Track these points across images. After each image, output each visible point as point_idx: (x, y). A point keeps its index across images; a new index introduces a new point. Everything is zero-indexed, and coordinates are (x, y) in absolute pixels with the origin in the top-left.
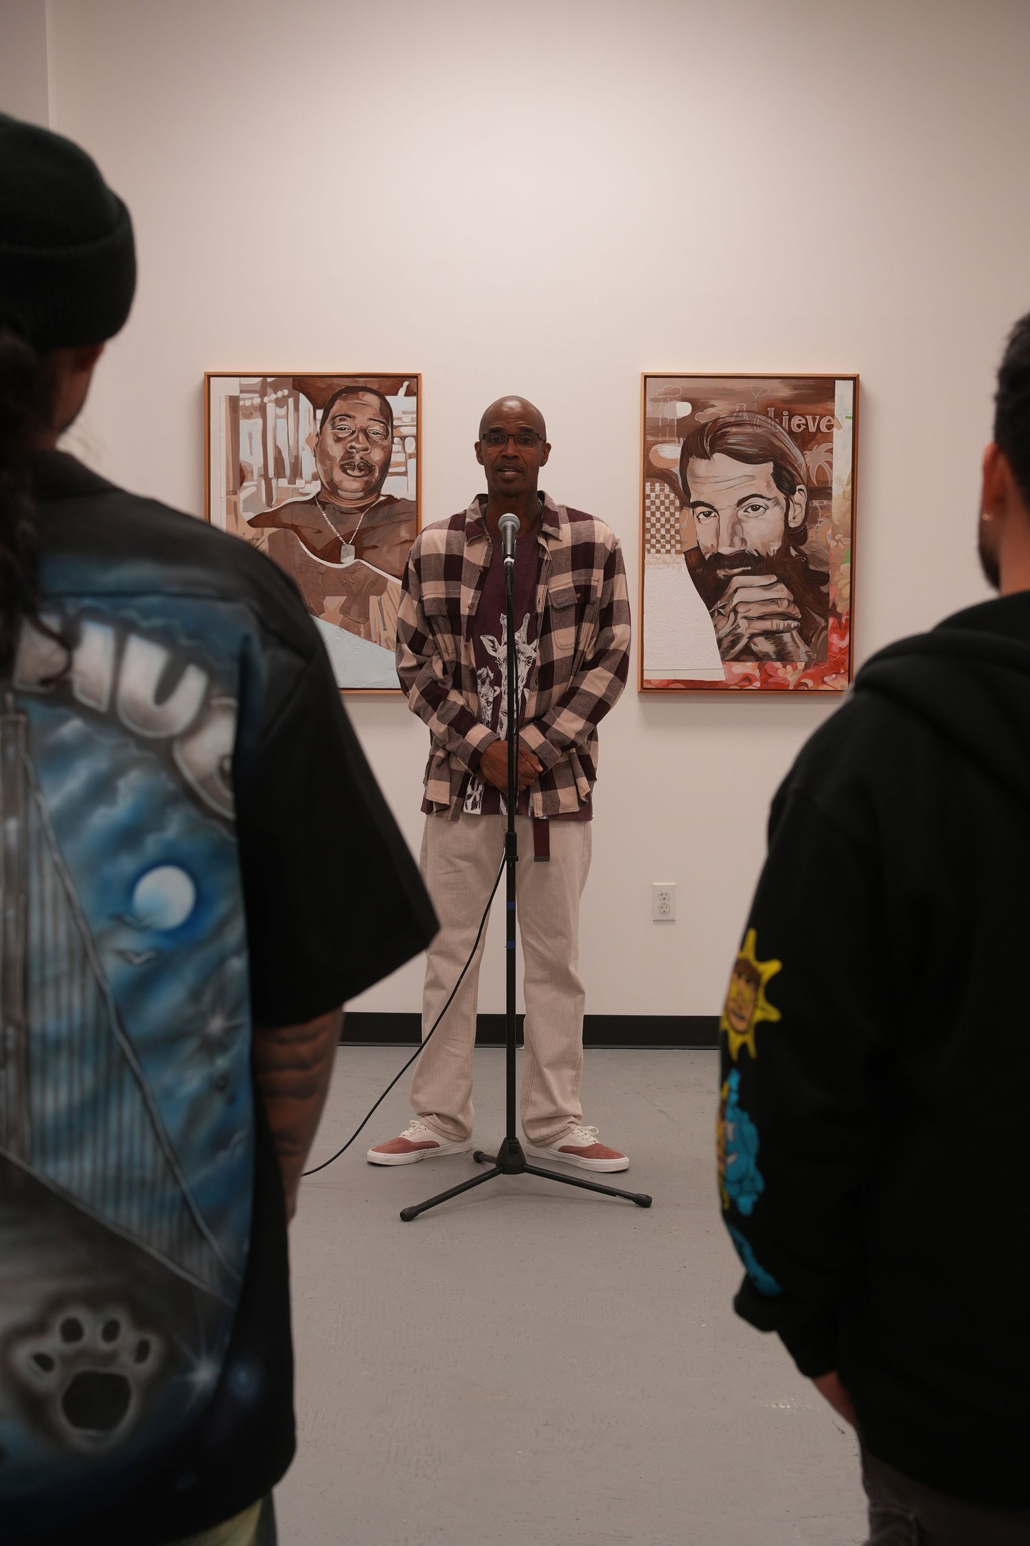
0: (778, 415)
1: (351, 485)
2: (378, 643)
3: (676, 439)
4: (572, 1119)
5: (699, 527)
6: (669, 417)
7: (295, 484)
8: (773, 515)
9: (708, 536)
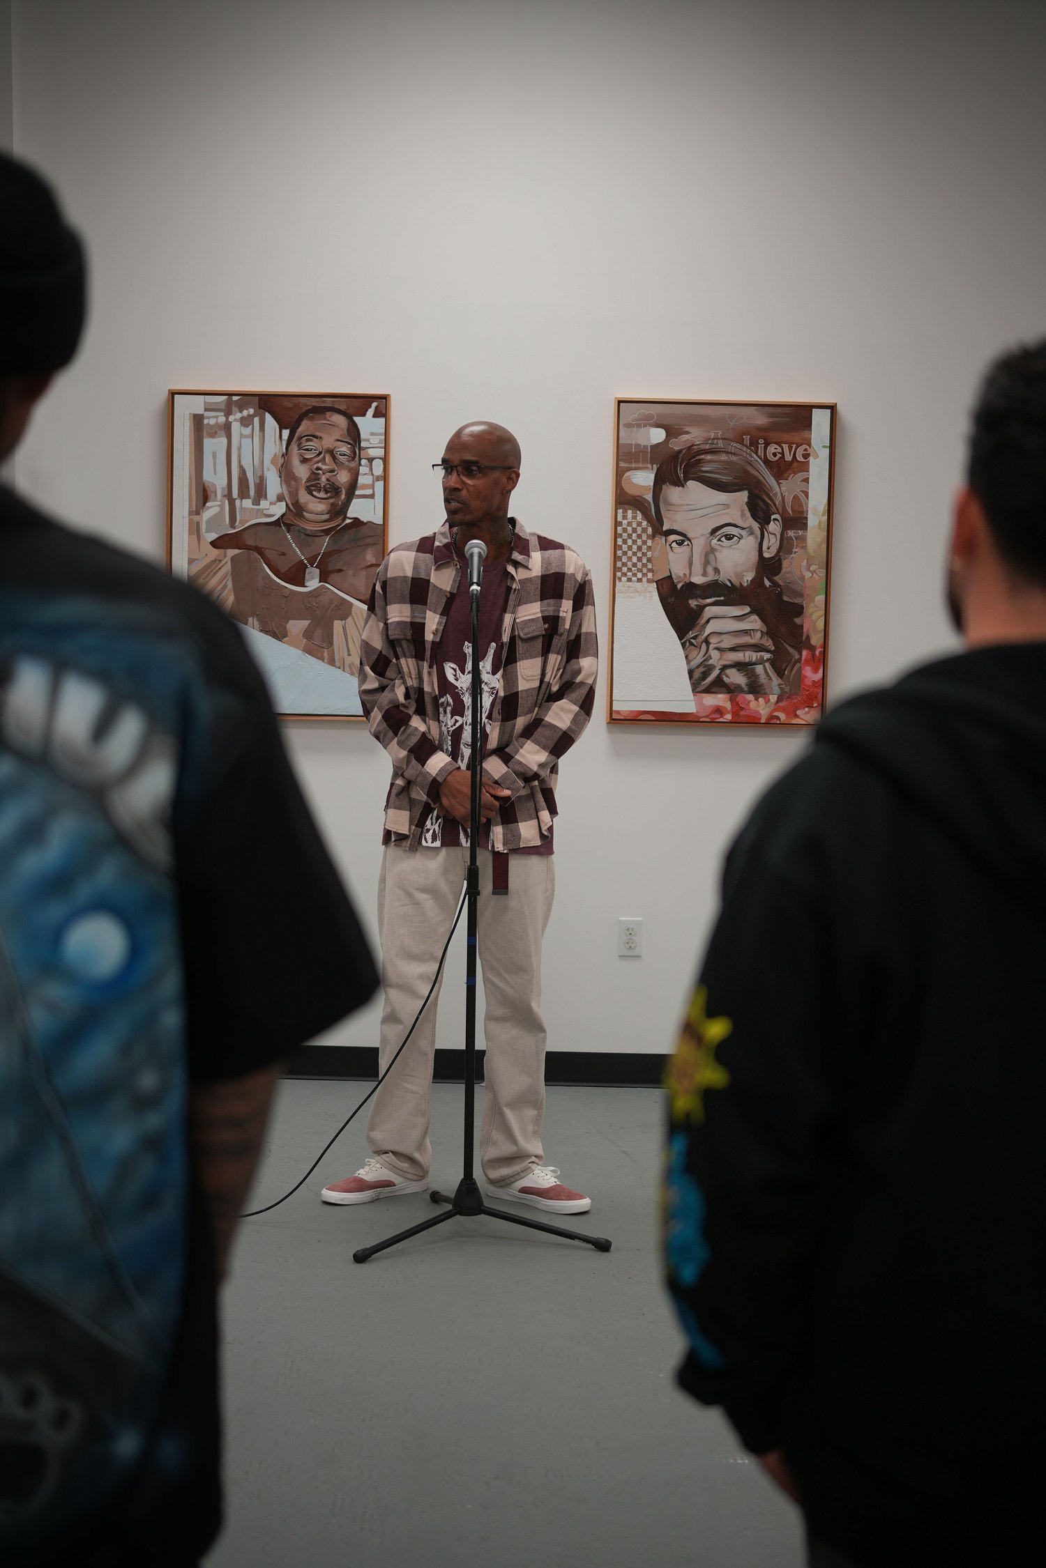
0: (754, 444)
1: (317, 506)
2: (342, 668)
3: (649, 466)
4: (533, 1159)
5: (671, 556)
6: (642, 442)
7: (259, 505)
8: (748, 545)
9: (682, 564)
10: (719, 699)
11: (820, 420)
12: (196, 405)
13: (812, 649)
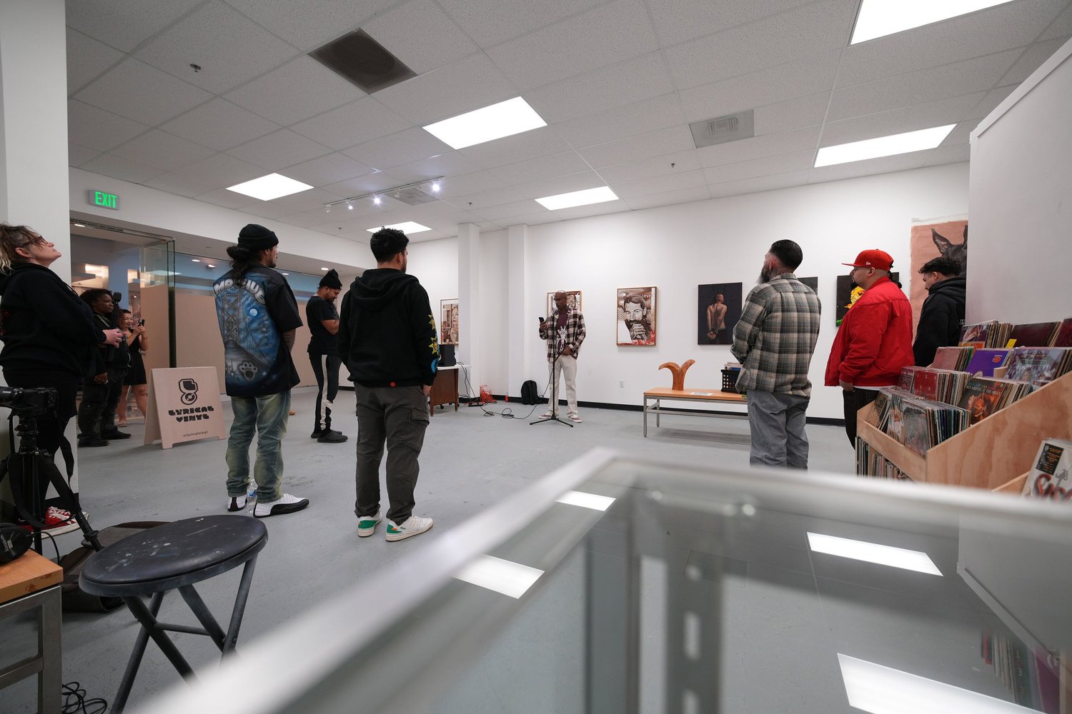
5: (627, 316)
8: (641, 313)
9: (629, 317)
10: (636, 341)
11: (653, 290)
13: (651, 330)
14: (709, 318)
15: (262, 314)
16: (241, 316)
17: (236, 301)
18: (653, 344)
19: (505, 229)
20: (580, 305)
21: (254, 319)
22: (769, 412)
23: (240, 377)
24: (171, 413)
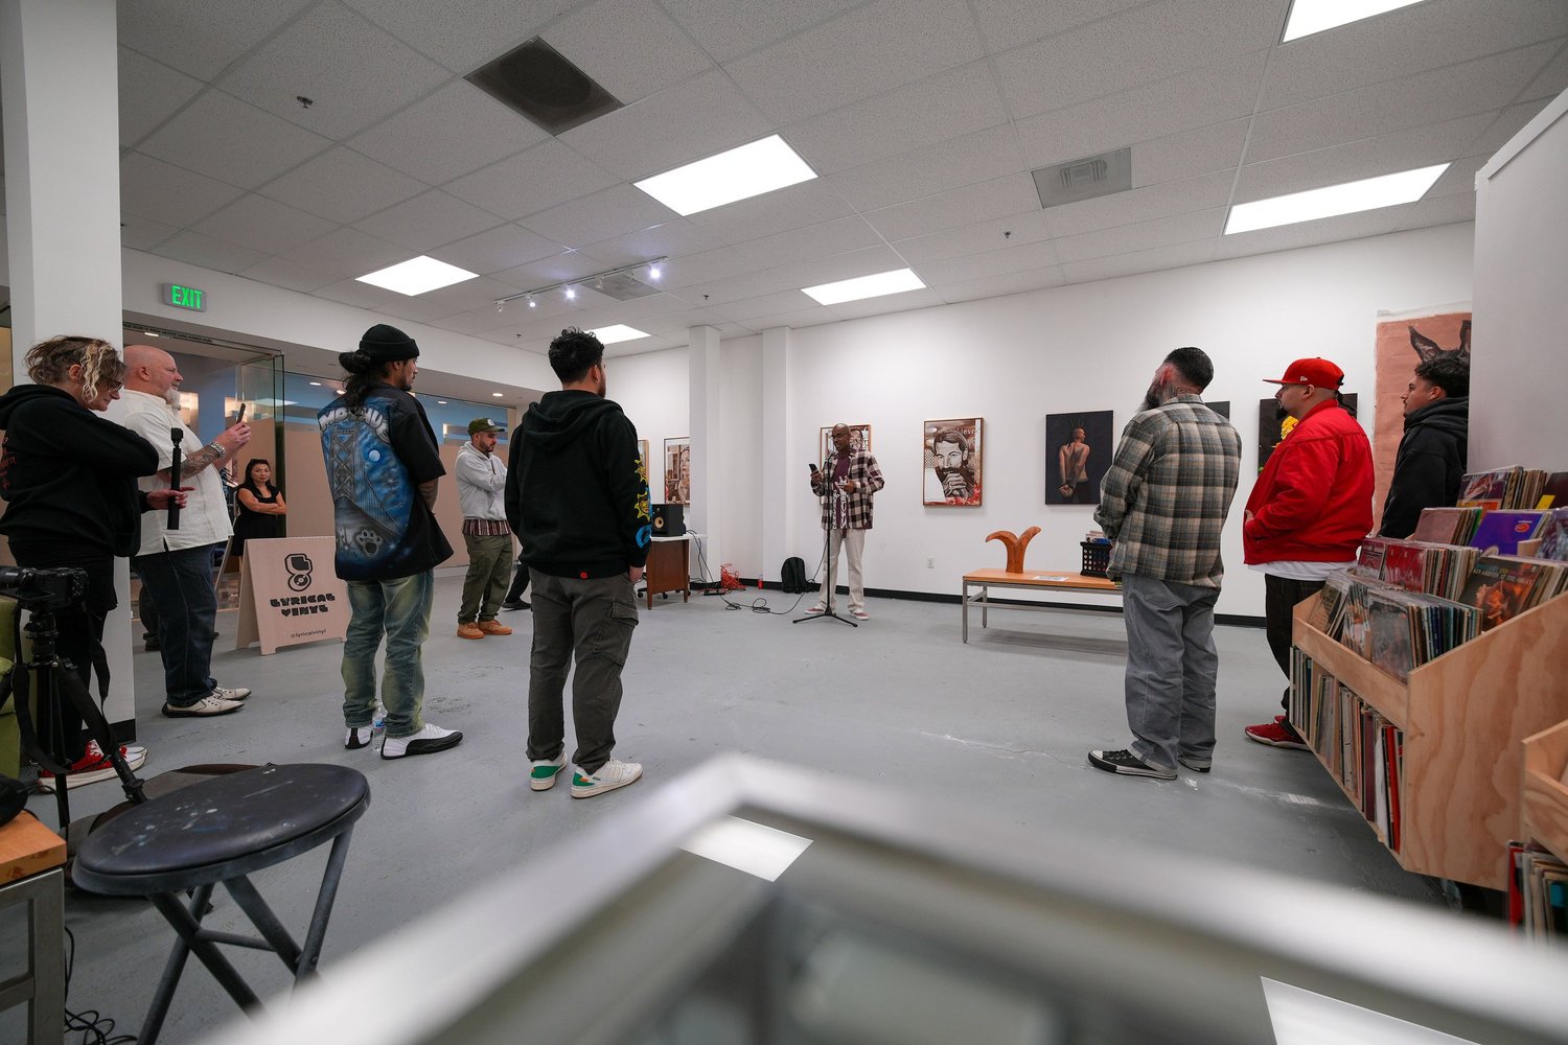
5: (939, 461)
8: (959, 457)
9: (941, 463)
10: (952, 499)
11: (978, 423)
12: (827, 431)
13: (975, 483)
14: (1063, 464)
15: (388, 458)
16: (357, 461)
17: (351, 439)
18: (978, 503)
19: (759, 334)
20: (869, 445)
21: (376, 465)
22: (1156, 608)
23: (358, 552)
24: (274, 603)
